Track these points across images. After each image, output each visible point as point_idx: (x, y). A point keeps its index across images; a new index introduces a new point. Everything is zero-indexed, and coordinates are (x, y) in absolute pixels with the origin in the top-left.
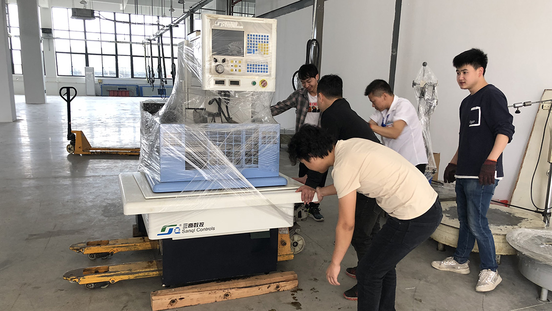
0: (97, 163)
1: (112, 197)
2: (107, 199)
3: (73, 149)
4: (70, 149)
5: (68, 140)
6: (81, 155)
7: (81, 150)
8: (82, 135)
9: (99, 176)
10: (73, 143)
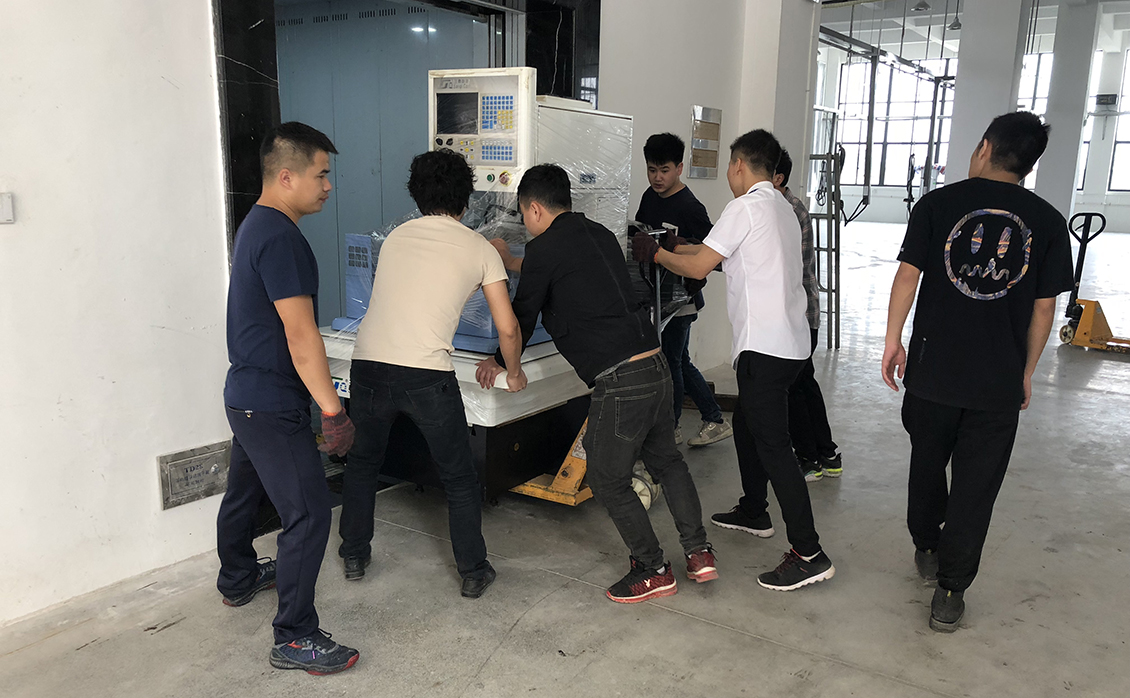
0: (1110, 368)
1: (1105, 432)
2: (1094, 434)
3: (1071, 335)
4: (1065, 334)
5: (1067, 316)
6: (1087, 349)
7: (1087, 338)
8: (1096, 309)
9: (1101, 391)
10: (1073, 325)
